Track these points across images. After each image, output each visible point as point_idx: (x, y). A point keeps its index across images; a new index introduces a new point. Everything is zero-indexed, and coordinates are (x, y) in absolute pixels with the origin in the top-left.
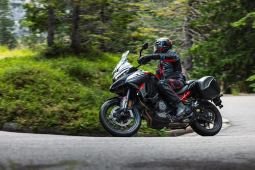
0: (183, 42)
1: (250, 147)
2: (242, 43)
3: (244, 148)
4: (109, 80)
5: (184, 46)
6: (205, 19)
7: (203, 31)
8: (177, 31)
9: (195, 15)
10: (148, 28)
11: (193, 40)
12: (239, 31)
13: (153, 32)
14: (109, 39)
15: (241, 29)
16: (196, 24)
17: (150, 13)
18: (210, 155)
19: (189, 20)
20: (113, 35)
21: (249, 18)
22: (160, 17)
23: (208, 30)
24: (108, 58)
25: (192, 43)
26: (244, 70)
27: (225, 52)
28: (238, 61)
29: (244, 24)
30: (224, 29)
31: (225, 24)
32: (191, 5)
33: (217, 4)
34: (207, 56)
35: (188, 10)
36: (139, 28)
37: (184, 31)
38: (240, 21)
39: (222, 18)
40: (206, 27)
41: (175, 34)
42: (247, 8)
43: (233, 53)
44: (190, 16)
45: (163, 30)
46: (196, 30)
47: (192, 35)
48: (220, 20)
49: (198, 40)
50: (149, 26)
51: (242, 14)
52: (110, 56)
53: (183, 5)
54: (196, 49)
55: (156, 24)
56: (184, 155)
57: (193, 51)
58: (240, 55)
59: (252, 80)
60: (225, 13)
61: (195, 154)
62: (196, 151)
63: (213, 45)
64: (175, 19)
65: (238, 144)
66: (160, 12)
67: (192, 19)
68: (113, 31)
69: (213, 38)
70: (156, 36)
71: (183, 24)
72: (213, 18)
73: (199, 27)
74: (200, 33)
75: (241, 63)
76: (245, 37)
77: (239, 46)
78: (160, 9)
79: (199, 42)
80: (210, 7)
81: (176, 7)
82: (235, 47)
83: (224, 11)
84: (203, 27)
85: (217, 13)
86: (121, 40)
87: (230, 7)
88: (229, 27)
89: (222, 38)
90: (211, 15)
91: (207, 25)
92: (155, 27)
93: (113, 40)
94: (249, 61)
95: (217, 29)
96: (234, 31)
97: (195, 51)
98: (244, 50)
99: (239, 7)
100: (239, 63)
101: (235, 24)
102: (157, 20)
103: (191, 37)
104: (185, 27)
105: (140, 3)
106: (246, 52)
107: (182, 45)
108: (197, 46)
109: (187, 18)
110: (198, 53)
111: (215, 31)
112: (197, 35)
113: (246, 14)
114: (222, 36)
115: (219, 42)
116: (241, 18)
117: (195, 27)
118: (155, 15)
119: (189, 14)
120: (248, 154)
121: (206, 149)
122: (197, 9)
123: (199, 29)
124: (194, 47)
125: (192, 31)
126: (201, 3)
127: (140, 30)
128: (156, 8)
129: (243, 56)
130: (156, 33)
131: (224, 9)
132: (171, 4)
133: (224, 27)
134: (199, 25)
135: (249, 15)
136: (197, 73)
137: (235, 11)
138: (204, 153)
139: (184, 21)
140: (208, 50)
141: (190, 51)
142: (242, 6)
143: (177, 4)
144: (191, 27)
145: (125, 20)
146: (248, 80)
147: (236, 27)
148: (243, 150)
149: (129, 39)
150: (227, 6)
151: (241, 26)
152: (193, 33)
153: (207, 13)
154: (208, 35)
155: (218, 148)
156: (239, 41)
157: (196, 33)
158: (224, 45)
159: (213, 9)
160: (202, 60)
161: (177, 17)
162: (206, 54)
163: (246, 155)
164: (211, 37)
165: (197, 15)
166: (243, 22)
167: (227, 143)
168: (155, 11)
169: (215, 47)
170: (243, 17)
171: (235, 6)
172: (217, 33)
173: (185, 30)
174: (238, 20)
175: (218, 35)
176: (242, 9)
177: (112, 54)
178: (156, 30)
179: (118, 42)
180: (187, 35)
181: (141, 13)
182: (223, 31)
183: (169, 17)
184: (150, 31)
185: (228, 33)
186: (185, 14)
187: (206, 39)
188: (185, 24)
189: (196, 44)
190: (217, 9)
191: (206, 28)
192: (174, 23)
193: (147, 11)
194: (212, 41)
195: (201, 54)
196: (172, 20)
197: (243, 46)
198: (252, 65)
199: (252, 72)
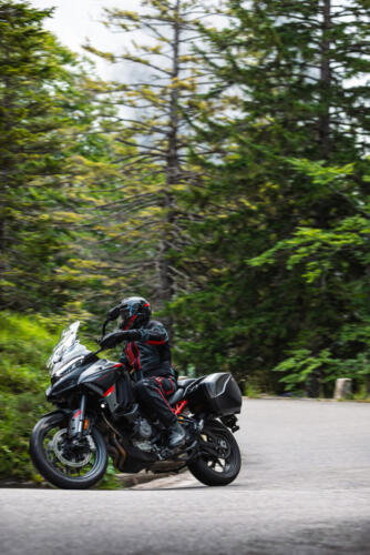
0: (155, 290)
1: (277, 523)
2: (266, 298)
3: (266, 526)
4: (8, 369)
5: (158, 297)
6: (198, 248)
7: (194, 269)
8: (145, 268)
9: (180, 240)
10: (90, 259)
11: (174, 286)
12: (262, 273)
13: (99, 268)
14: (12, 285)
15: (265, 270)
16: (181, 257)
17: (95, 233)
18: (201, 546)
19: (167, 248)
20: (21, 277)
21: (280, 251)
22: (114, 240)
23: (203, 269)
24: (8, 323)
25: (173, 292)
26: (269, 347)
27: (234, 311)
28: (260, 331)
29: (271, 262)
30: (234, 270)
31: (236, 259)
32: (172, 220)
33: (222, 221)
34: (201, 319)
35: (167, 230)
36: (72, 260)
37: (158, 270)
38: (265, 255)
39: (230, 248)
40: (200, 263)
41: (140, 273)
42: (277, 231)
43: (250, 316)
44: (171, 241)
45: (119, 266)
46: (180, 268)
47: (174, 278)
48: (226, 251)
49: (184, 288)
50: (91, 256)
51: (267, 241)
52: (13, 319)
53: (156, 219)
54: (180, 306)
55: (104, 252)
56: (151, 543)
57: (174, 309)
58: (262, 320)
59: (284, 369)
60: (236, 239)
61: (171, 543)
62: (174, 533)
63: (212, 298)
64: (142, 246)
65: (253, 516)
66: (114, 231)
67: (174, 247)
68: (21, 269)
69: (212, 285)
70: (105, 277)
71: (156, 255)
72: (213, 248)
73: (187, 263)
74: (188, 274)
75: (264, 337)
76: (273, 285)
77: (261, 302)
78: (114, 224)
79: (186, 293)
80: (207, 226)
81: (144, 222)
82: (254, 305)
83: (235, 235)
84: (193, 263)
85: (221, 239)
86: (36, 286)
87: (245, 226)
88: (243, 266)
89: (230, 286)
90: (209, 241)
91: (203, 258)
92: (103, 260)
93: (20, 285)
94: (279, 333)
95: (219, 268)
96: (253, 274)
97: (178, 309)
98: (270, 310)
99: (263, 227)
100: (260, 335)
101: (255, 262)
102: (106, 245)
103: (171, 281)
104: (161, 261)
105: (76, 212)
106: (273, 314)
107: (154, 296)
108: (181, 300)
109: (165, 244)
110: (184, 313)
111: (216, 270)
112: (181, 277)
113: (275, 243)
114: (230, 283)
115: (223, 294)
116: (266, 249)
117: (181, 263)
118: (102, 236)
119: (169, 238)
120: (273, 542)
121: (193, 530)
122: (185, 228)
123: (186, 266)
124: (176, 300)
125: (174, 269)
126: (191, 217)
127: (73, 264)
128: (105, 222)
129: (269, 321)
130: (106, 271)
131: (234, 231)
132: (136, 216)
133: (234, 266)
134: (186, 259)
135: (280, 244)
136: (181, 351)
137: (255, 234)
138: (191, 539)
139: (158, 249)
140: (205, 309)
141: (169, 309)
142: (269, 227)
143: (146, 218)
144: (172, 261)
145: (45, 249)
146: (277, 369)
147: (257, 267)
148: (264, 531)
149: (53, 284)
150: (240, 226)
151: (266, 265)
152: (176, 274)
153: (201, 236)
154: (203, 278)
155: (217, 525)
156: (262, 293)
157: (181, 273)
158: (233, 299)
159: (215, 229)
160: (190, 327)
161: (146, 242)
162: (199, 316)
163: (269, 545)
164: (209, 283)
165: (184, 238)
166: (269, 258)
167: (233, 513)
168: (103, 228)
169: (217, 302)
170: (271, 247)
171: (256, 227)
172: (220, 276)
173: (160, 267)
174: (260, 253)
175: (222, 279)
176: (269, 233)
177: (16, 315)
178: (104, 265)
179: (29, 288)
180: (163, 277)
181: (76, 230)
182: (231, 273)
183: (130, 241)
184: (94, 266)
185: (243, 276)
186: (159, 237)
187: (200, 286)
188: (160, 255)
189: (180, 296)
190: (221, 231)
191: (200, 266)
192: (140, 252)
193: (89, 228)
194: (211, 290)
195: (190, 314)
196: (136, 246)
197: (267, 303)
198: (284, 341)
199: (284, 354)
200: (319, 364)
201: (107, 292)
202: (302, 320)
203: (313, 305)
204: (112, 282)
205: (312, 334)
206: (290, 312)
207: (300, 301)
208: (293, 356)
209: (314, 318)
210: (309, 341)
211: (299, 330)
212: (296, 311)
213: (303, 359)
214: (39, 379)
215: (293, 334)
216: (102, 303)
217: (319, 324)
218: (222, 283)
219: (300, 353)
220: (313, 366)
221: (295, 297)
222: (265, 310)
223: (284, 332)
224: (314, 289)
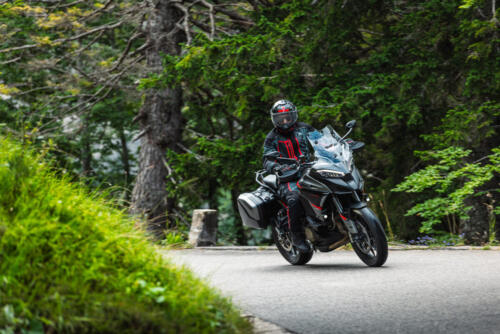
0: (144, 35)
2: (377, 43)
5: (151, 47)
11: (185, 25)
25: (181, 36)
27: (310, 75)
34: (240, 90)
43: (343, 82)
49: (208, 30)
54: (196, 65)
57: (184, 70)
58: (368, 89)
59: (416, 189)
63: (265, 46)
69: (263, 20)
70: (39, 10)
77: (365, 53)
79: (210, 37)
89: (299, 20)
94: (405, 116)
97: (196, 67)
98: (385, 68)
100: (365, 120)
103: (178, 15)
106: (393, 76)
108: (199, 51)
110: (204, 80)
114: (298, 14)
115: (288, 36)
124: (190, 53)
129: (381, 92)
136: (198, 157)
140: (245, 69)
141: (174, 72)
146: (399, 188)
154: (243, 8)
156: (367, 36)
160: (220, 108)
162: (235, 84)
164: (255, 15)
169: (273, 54)
180: (159, 5)
187: (238, 24)
189: (199, 44)
194: (262, 31)
195: (218, 81)
197: (381, 54)
198: (416, 131)
199: (417, 159)
200: (489, 176)
201: (46, 39)
202: (451, 87)
203: (474, 55)
204: (55, 19)
205: (473, 116)
206: (426, 71)
207: (446, 48)
208: (434, 161)
209: (474, 84)
210: (464, 130)
211: (445, 107)
212: (439, 69)
213: (457, 168)
215: (433, 117)
216: (35, 63)
217: (483, 97)
218: (286, 13)
219: (449, 154)
220: (477, 181)
221: (435, 41)
222: (373, 68)
223: (415, 112)
224: (475, 24)
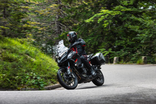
0: (55, 31)
1: (95, 96)
2: (91, 32)
3: (92, 97)
4: (8, 54)
5: (56, 33)
6: (69, 17)
7: (68, 24)
8: (52, 24)
9: (63, 15)
10: (34, 22)
11: (62, 30)
12: (90, 25)
13: (37, 24)
14: (9, 28)
15: (91, 24)
16: (63, 20)
17: (35, 13)
18: (71, 102)
19: (59, 17)
20: (11, 26)
21: (95, 17)
22: (41, 15)
23: (71, 24)
24: (8, 41)
25: (61, 31)
26: (92, 48)
28: (89, 43)
29: (92, 21)
30: (81, 24)
31: (81, 20)
32: (60, 8)
33: (77, 8)
35: (59, 11)
36: (28, 22)
37: (56, 24)
38: (91, 19)
39: (80, 17)
40: (69, 22)
41: (50, 26)
42: (94, 11)
43: (86, 39)
44: (60, 15)
45: (43, 23)
46: (63, 24)
47: (61, 27)
48: (78, 18)
49: (65, 30)
50: (34, 20)
51: (91, 14)
52: (9, 40)
53: (55, 8)
55: (38, 19)
56: (55, 101)
57: (62, 37)
58: (90, 39)
60: (81, 14)
61: (62, 101)
62: (62, 99)
65: (88, 94)
66: (42, 12)
67: (61, 17)
68: (11, 23)
69: (74, 29)
70: (39, 27)
71: (55, 20)
72: (74, 17)
73: (65, 22)
74: (66, 26)
75: (91, 45)
76: (93, 29)
77: (89, 34)
78: (41, 10)
79: (65, 31)
80: (72, 10)
81: (51, 9)
82: (87, 35)
83: (81, 12)
84: (67, 22)
85: (76, 14)
86: (16, 29)
87: (84, 10)
88: (84, 22)
89: (79, 29)
90: (73, 15)
91: (71, 21)
92: (38, 22)
93: (11, 29)
95: (76, 24)
96: (87, 25)
98: (93, 36)
99: (89, 10)
100: (89, 44)
101: (87, 21)
102: (39, 17)
103: (60, 28)
104: (57, 22)
105: (29, 6)
107: (55, 33)
110: (65, 38)
112: (64, 27)
113: (94, 15)
114: (79, 28)
115: (77, 31)
116: (91, 17)
117: (63, 22)
118: (38, 14)
119: (59, 14)
120: (94, 100)
121: (69, 98)
122: (64, 11)
124: (62, 34)
125: (61, 24)
126: (66, 7)
127: (29, 23)
128: (39, 10)
129: (92, 40)
130: (39, 25)
131: (80, 11)
132: (48, 7)
133: (81, 23)
134: (65, 21)
137: (87, 12)
138: (68, 100)
139: (56, 18)
141: (60, 37)
142: (91, 10)
143: (52, 8)
144: (61, 22)
145: (19, 17)
147: (88, 23)
148: (91, 98)
149: (21, 29)
150: (82, 10)
151: (91, 22)
152: (62, 26)
153: (70, 14)
154: (71, 27)
155: (76, 97)
156: (90, 31)
157: (64, 26)
158: (81, 33)
159: (74, 11)
161: (52, 15)
163: (93, 101)
164: (72, 28)
165: (64, 14)
166: (92, 20)
167: (81, 94)
168: (38, 11)
170: (92, 16)
171: (88, 10)
172: (76, 26)
173: (57, 24)
174: (89, 18)
175: (77, 27)
176: (92, 12)
177: (10, 38)
178: (39, 23)
179: (14, 30)
180: (58, 27)
181: (29, 12)
182: (80, 25)
183: (47, 15)
184: (35, 24)
185: (83, 26)
186: (56, 14)
187: (70, 30)
188: (57, 20)
189: (64, 33)
190: (76, 11)
191: (70, 23)
192: (50, 19)
193: (33, 11)
196: (49, 17)
197: (92, 34)
198: (97, 46)
199: (97, 50)
200: (108, 53)
201: (40, 32)
202: (103, 39)
203: (106, 34)
204: (41, 29)
205: (106, 44)
206: (99, 37)
207: (102, 33)
208: (100, 51)
209: (106, 39)
210: (105, 46)
211: (101, 43)
212: (101, 37)
213: (103, 52)
214: (18, 58)
216: (38, 36)
217: (108, 41)
218: (77, 28)
219: (102, 50)
220: (106, 54)
221: (100, 32)
222: (91, 36)
223: (97, 43)
224: (106, 29)
